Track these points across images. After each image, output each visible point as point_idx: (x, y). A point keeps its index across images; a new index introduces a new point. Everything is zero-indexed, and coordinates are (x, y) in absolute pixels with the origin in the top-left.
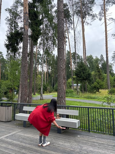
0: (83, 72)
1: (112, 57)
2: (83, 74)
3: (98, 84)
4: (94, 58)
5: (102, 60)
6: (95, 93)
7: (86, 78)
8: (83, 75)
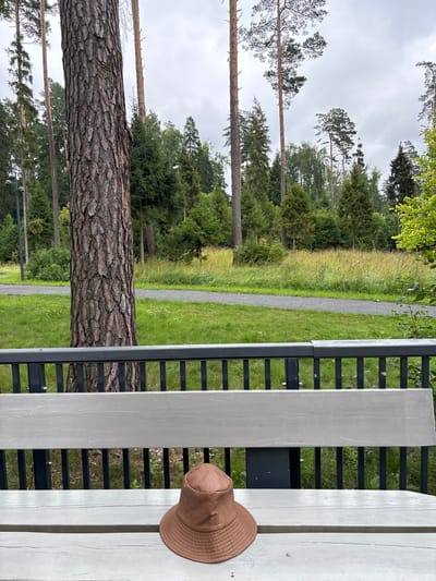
0: (142, 167)
1: (225, 132)
2: (144, 175)
3: (199, 224)
4: (163, 128)
5: (190, 139)
6: (188, 260)
7: (156, 198)
8: (142, 180)
